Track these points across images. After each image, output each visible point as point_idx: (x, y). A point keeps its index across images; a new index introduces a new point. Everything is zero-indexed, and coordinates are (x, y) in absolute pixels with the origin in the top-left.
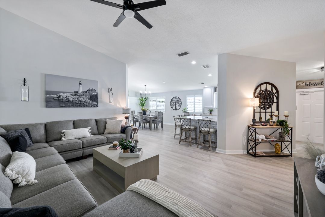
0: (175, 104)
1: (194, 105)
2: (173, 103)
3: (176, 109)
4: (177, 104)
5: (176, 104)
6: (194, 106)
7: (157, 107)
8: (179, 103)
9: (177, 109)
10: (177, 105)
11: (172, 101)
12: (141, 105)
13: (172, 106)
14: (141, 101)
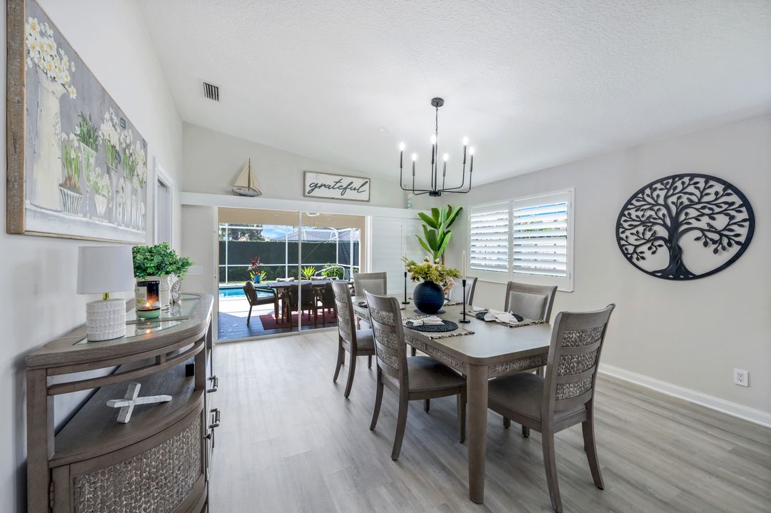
0: (664, 234)
2: (644, 224)
3: (677, 271)
4: (696, 234)
5: (676, 234)
8: (723, 220)
9: (697, 268)
11: (634, 213)
12: (429, 247)
13: (636, 246)
14: (429, 228)
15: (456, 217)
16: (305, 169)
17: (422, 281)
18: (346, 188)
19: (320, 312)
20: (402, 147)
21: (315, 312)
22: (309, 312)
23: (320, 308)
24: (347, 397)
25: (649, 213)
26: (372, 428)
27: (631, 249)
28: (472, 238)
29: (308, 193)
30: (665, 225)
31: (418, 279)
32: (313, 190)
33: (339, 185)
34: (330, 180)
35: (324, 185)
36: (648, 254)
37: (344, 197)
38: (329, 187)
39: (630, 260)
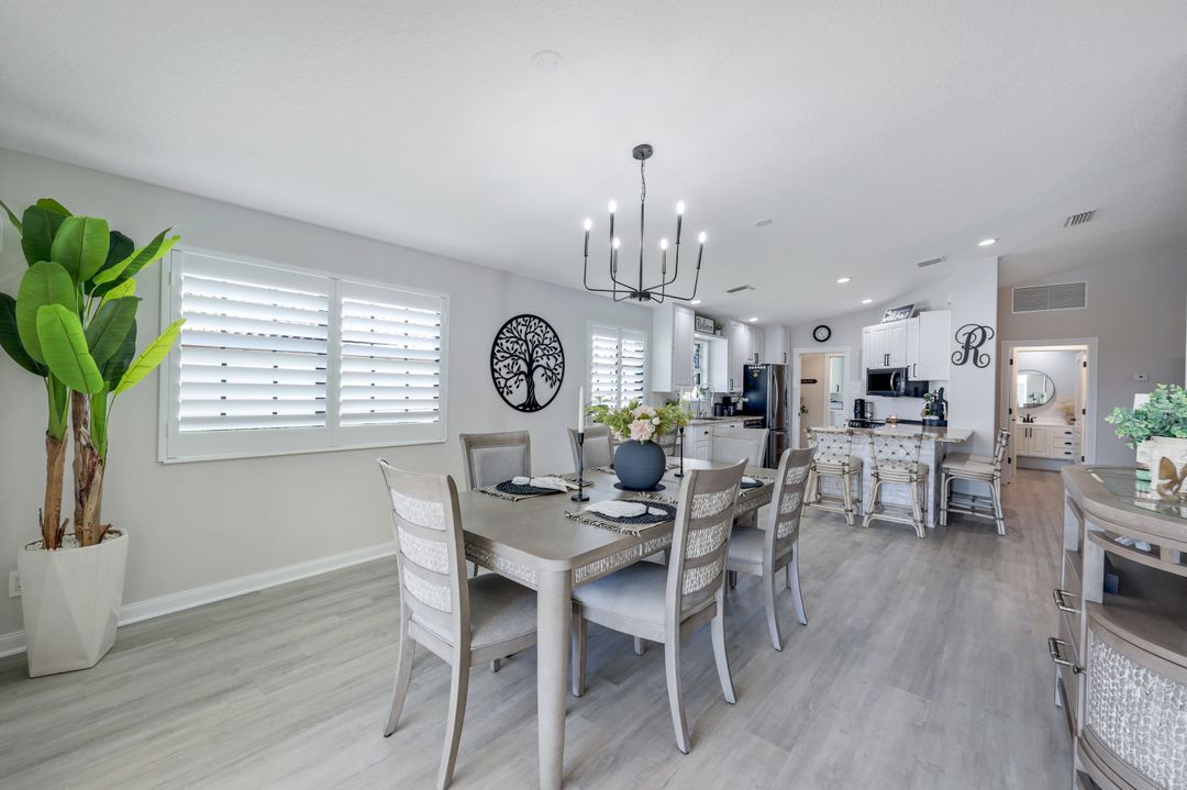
0: (523, 369)
2: (512, 356)
3: (531, 406)
4: (541, 370)
5: (531, 369)
8: (552, 361)
9: (541, 400)
10: (537, 378)
11: (506, 345)
25: (515, 346)
27: (503, 382)
30: (525, 360)
36: (513, 389)
39: (501, 394)
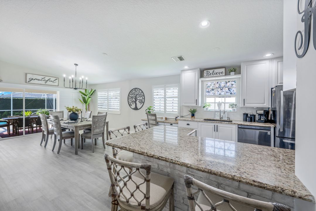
0: (134, 100)
1: (165, 101)
2: (132, 98)
3: (136, 109)
4: (138, 100)
5: (136, 100)
6: (165, 104)
7: (108, 104)
8: (141, 98)
9: (138, 107)
10: (137, 102)
11: (130, 95)
12: (83, 102)
13: (131, 103)
14: (84, 96)
15: (93, 93)
16: (26, 72)
17: (72, 112)
18: (47, 81)
19: (35, 129)
20: (64, 76)
21: (33, 129)
22: (29, 130)
23: (35, 127)
24: (45, 147)
25: (132, 96)
26: (53, 151)
27: (130, 103)
28: (98, 100)
29: (28, 82)
30: (134, 98)
31: (71, 112)
32: (31, 81)
33: (43, 79)
34: (40, 78)
35: (37, 79)
36: (132, 105)
37: (46, 84)
38: (39, 80)
39: (130, 106)
